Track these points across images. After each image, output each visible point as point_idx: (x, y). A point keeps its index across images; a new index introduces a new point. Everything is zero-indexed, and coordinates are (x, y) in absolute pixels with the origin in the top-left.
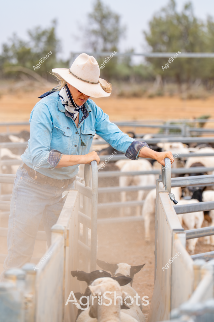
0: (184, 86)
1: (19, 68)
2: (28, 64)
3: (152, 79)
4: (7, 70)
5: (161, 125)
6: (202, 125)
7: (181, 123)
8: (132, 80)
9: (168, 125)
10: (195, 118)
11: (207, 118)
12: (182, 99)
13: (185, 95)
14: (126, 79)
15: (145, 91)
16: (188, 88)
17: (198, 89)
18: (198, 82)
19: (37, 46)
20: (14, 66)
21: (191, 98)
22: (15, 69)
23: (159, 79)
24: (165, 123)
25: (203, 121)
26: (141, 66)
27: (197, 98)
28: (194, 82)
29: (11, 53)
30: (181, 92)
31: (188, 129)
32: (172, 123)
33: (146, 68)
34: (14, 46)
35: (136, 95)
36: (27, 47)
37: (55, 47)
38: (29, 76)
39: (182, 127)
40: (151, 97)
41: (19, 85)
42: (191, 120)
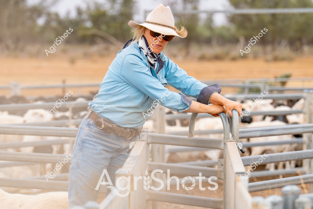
0: (269, 48)
1: (95, 31)
2: (104, 27)
3: (235, 41)
4: (81, 33)
5: (240, 84)
6: (283, 84)
7: (261, 82)
8: (214, 42)
9: (247, 84)
10: (276, 77)
11: (288, 76)
12: (267, 61)
13: (270, 57)
14: (208, 41)
15: (227, 54)
16: (274, 50)
17: (284, 50)
18: (284, 43)
19: (112, 7)
20: (87, 29)
21: (276, 59)
22: (89, 33)
23: (242, 40)
24: (244, 82)
25: (284, 80)
26: (223, 28)
27: (283, 59)
28: (280, 43)
29: (85, 16)
30: (265, 53)
31: (268, 88)
32: (252, 83)
33: (228, 30)
34: (88, 8)
35: (217, 58)
36: (102, 9)
37: (131, 8)
38: (104, 39)
39: (261, 86)
40: (234, 59)
41: (94, 49)
42: (272, 80)
